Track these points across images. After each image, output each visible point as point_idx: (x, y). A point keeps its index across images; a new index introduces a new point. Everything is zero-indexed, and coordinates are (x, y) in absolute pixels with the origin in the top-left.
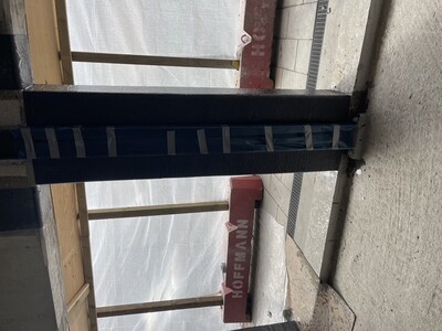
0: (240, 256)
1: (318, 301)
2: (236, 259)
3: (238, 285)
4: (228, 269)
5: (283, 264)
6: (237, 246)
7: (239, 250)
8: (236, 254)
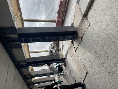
0: (62, 9)
1: (81, 21)
2: (61, 10)
3: (61, 17)
4: (59, 13)
5: (74, 12)
6: (62, 6)
7: (62, 8)
8: (61, 9)
